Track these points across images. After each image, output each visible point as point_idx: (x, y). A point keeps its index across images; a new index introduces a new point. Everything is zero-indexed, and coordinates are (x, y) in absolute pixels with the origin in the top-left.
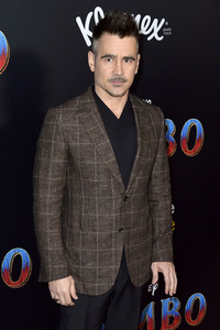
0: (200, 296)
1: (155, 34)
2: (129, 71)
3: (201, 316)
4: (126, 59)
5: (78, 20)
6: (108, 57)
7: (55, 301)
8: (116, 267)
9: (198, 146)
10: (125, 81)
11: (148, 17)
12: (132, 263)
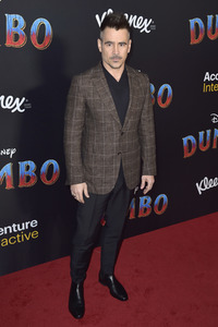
0: (164, 196)
1: (145, 29)
2: (123, 52)
3: (164, 209)
4: (121, 44)
5: (97, 16)
6: (109, 43)
7: (73, 197)
8: (115, 176)
9: (168, 102)
10: (120, 58)
11: (141, 17)
12: (128, 174)
